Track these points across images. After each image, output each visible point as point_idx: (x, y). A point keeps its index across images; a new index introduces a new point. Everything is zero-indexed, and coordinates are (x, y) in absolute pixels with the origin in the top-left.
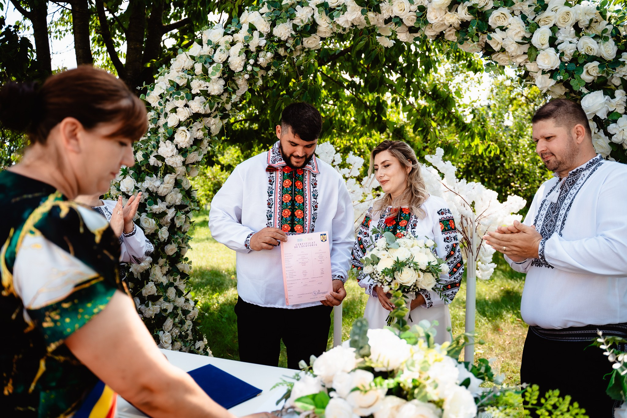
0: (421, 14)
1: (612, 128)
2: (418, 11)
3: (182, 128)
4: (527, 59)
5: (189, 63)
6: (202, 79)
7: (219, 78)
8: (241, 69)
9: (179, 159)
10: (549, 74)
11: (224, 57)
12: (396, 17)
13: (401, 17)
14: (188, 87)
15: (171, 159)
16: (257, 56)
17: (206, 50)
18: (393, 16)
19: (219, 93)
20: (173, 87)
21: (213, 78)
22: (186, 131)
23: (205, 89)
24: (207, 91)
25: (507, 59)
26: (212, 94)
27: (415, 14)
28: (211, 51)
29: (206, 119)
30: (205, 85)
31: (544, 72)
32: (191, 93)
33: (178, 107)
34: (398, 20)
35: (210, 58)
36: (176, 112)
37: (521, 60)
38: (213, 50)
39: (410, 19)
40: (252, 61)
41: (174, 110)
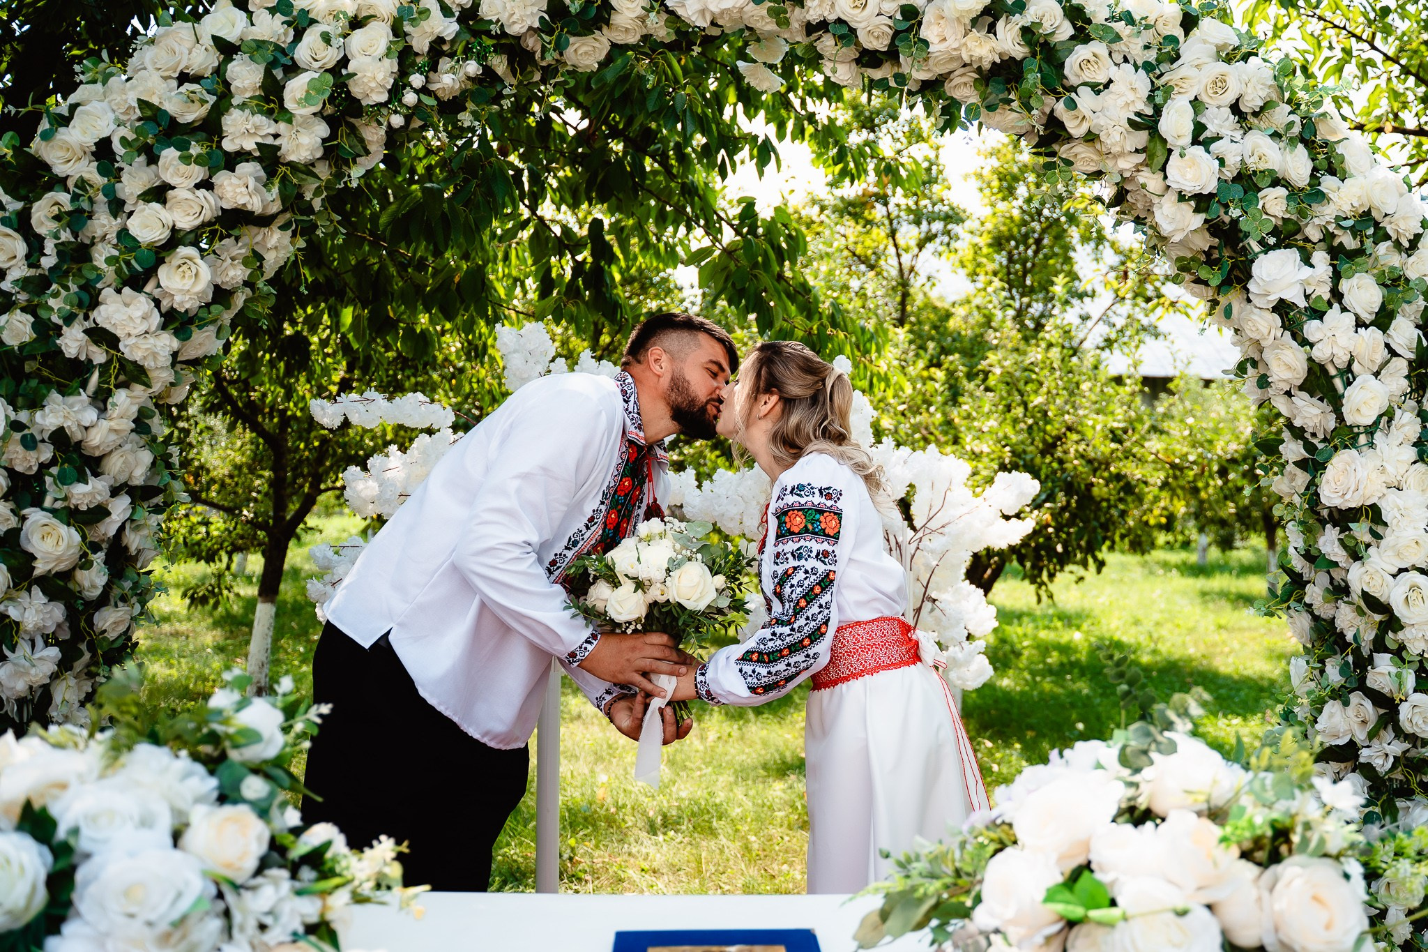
0: (908, 24)
1: (1312, 329)
2: (899, 16)
3: (184, 251)
4: (1141, 164)
5: (203, 59)
6: (261, 112)
7: (314, 114)
8: (384, 98)
9: (167, 342)
10: (1193, 203)
11: (330, 56)
12: (840, 21)
13: (853, 25)
14: (211, 128)
15: (141, 341)
16: (434, 67)
17: (270, 28)
18: (831, 17)
19: (310, 157)
20: (152, 124)
21: (301, 112)
22: (198, 261)
23: (270, 141)
24: (278, 148)
25: (1095, 157)
26: (293, 158)
27: (890, 22)
28: (286, 34)
29: (254, 229)
30: (272, 131)
31: (1182, 198)
32: (219, 147)
33: (173, 188)
34: (845, 30)
35: (283, 52)
36: (163, 201)
37: (1127, 164)
38: (291, 32)
39: (874, 35)
40: (417, 80)
41: (159, 193)
